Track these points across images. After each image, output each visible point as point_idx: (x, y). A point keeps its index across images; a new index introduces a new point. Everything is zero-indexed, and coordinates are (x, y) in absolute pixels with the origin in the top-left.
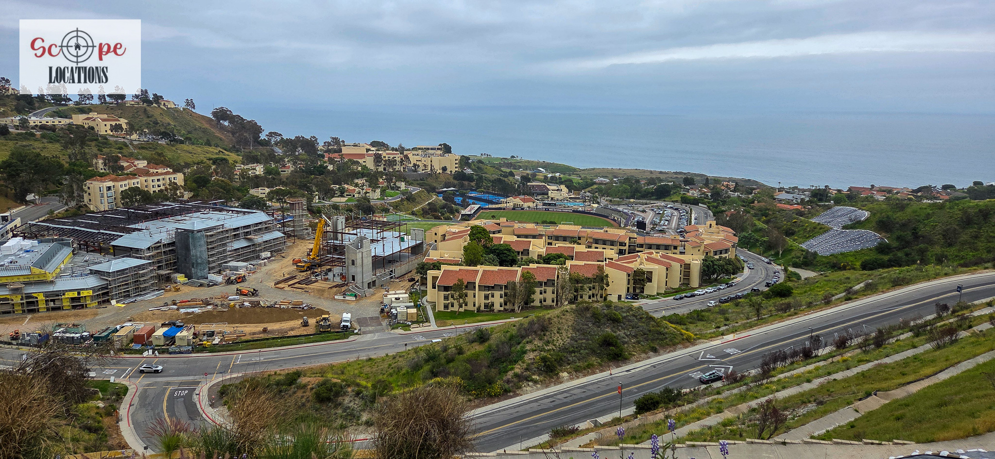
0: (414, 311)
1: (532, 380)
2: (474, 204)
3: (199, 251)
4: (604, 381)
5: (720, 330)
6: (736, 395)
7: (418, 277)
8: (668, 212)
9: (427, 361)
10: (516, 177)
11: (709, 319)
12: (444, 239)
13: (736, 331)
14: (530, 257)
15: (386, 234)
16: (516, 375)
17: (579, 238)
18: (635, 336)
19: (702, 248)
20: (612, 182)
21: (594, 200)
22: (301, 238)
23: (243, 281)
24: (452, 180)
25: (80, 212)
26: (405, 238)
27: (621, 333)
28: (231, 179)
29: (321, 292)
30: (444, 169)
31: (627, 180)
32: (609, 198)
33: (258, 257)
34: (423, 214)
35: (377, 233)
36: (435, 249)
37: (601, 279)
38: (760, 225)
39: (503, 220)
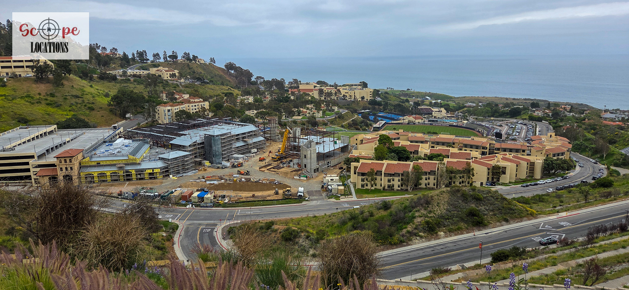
0: (342, 188)
1: (419, 236)
2: (382, 120)
3: (217, 148)
4: (469, 239)
5: (556, 209)
6: (567, 254)
7: (345, 167)
8: (519, 126)
9: (350, 220)
10: (411, 103)
11: (548, 201)
12: (362, 143)
13: (568, 210)
14: (419, 155)
15: (325, 139)
16: (408, 232)
17: (454, 144)
18: (493, 211)
19: (544, 152)
20: (478, 106)
21: (465, 118)
22: (275, 141)
23: (241, 166)
24: (368, 105)
25: (153, 124)
26: (337, 142)
27: (482, 208)
28: (235, 105)
29: (286, 174)
30: (363, 98)
31: (489, 105)
32: (475, 117)
33: (250, 152)
34: (348, 127)
35: (320, 138)
36: (356, 149)
37: (468, 171)
38: (589, 136)
39: (401, 131)
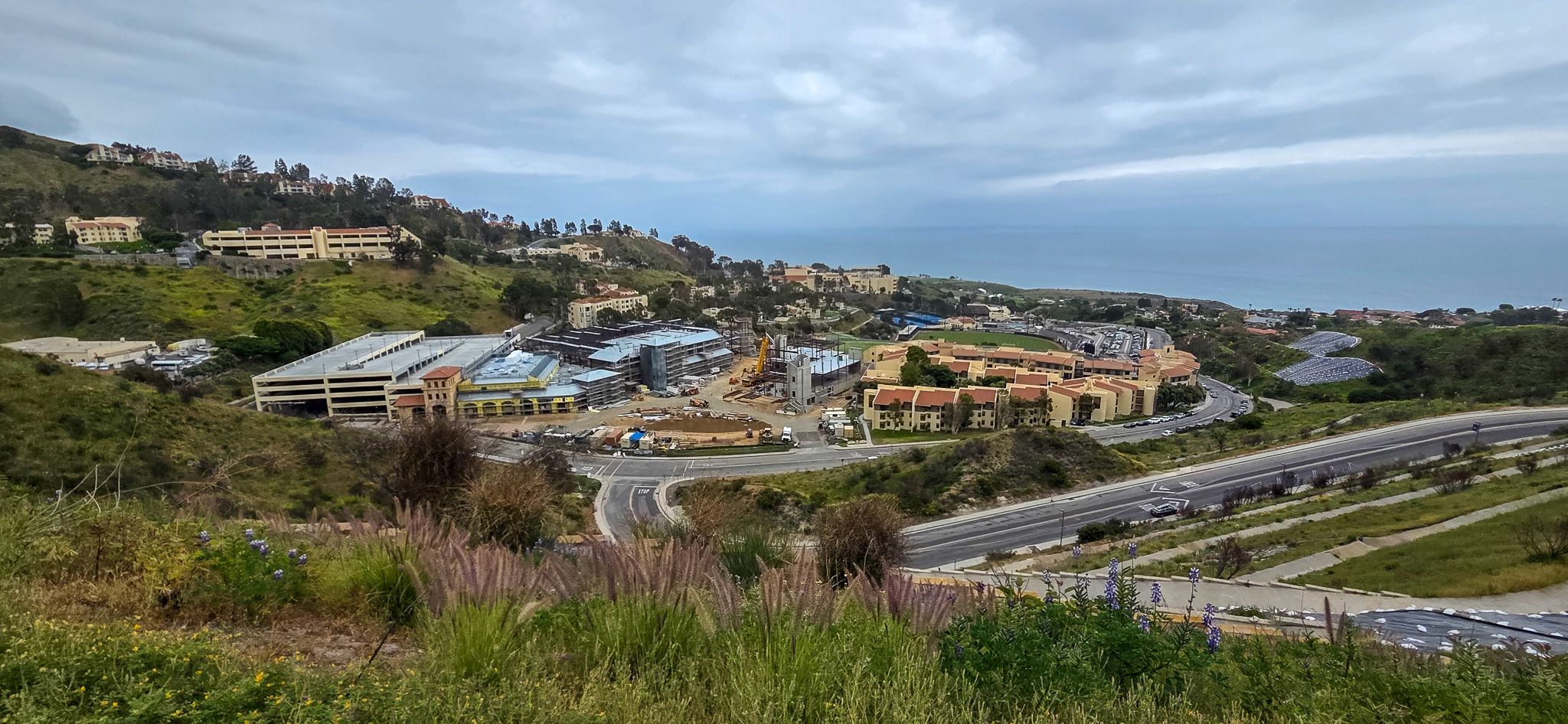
0: (851, 428)
1: (968, 502)
2: (912, 324)
3: (660, 365)
4: (1044, 507)
5: (1176, 461)
6: (1192, 530)
7: (855, 396)
8: (1120, 335)
9: (863, 477)
10: (956, 298)
11: (1163, 450)
12: (881, 359)
13: (1195, 463)
14: (968, 378)
15: (825, 353)
16: (952, 496)
17: (1022, 361)
18: (1080, 464)
19: (1158, 374)
20: (1058, 303)
21: (1038, 321)
22: (747, 355)
23: (695, 394)
24: (890, 301)
25: (564, 329)
26: (843, 358)
27: (1065, 460)
28: (687, 300)
29: (764, 406)
30: (883, 290)
31: (1075, 302)
32: (1054, 320)
33: (709, 372)
34: (861, 334)
35: (817, 352)
36: (873, 368)
37: (1044, 403)
38: (1226, 350)
39: (941, 341)
